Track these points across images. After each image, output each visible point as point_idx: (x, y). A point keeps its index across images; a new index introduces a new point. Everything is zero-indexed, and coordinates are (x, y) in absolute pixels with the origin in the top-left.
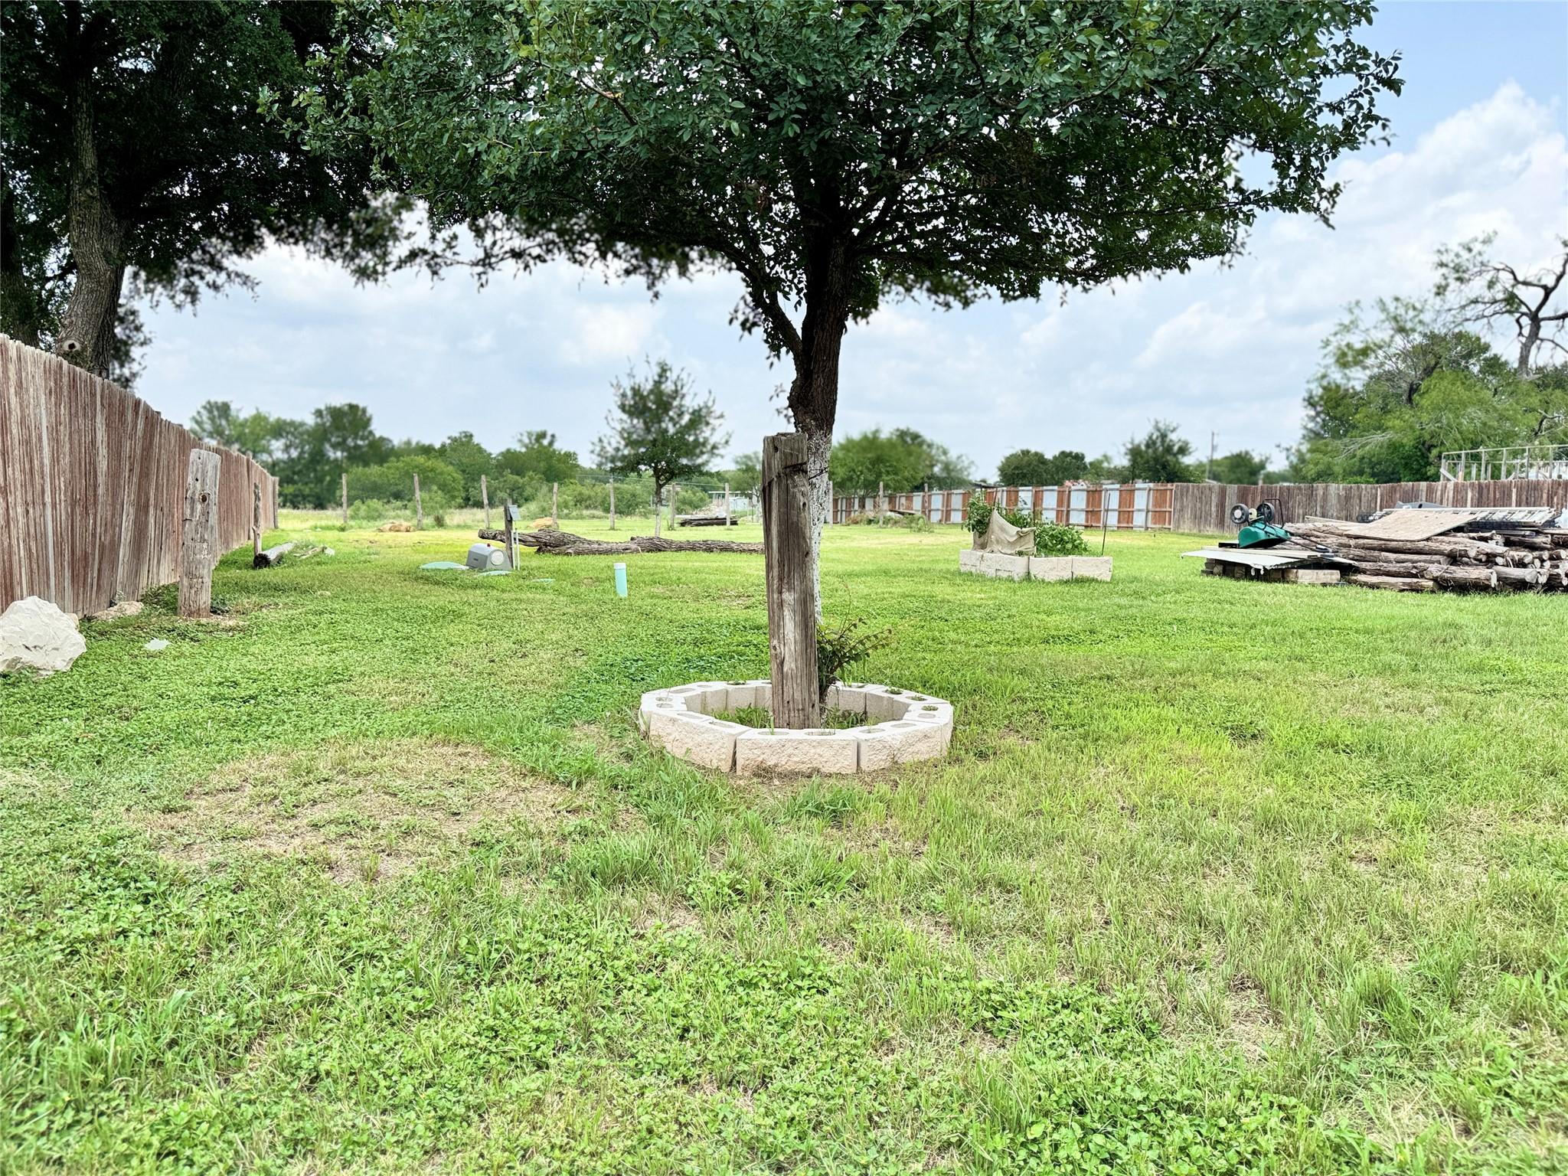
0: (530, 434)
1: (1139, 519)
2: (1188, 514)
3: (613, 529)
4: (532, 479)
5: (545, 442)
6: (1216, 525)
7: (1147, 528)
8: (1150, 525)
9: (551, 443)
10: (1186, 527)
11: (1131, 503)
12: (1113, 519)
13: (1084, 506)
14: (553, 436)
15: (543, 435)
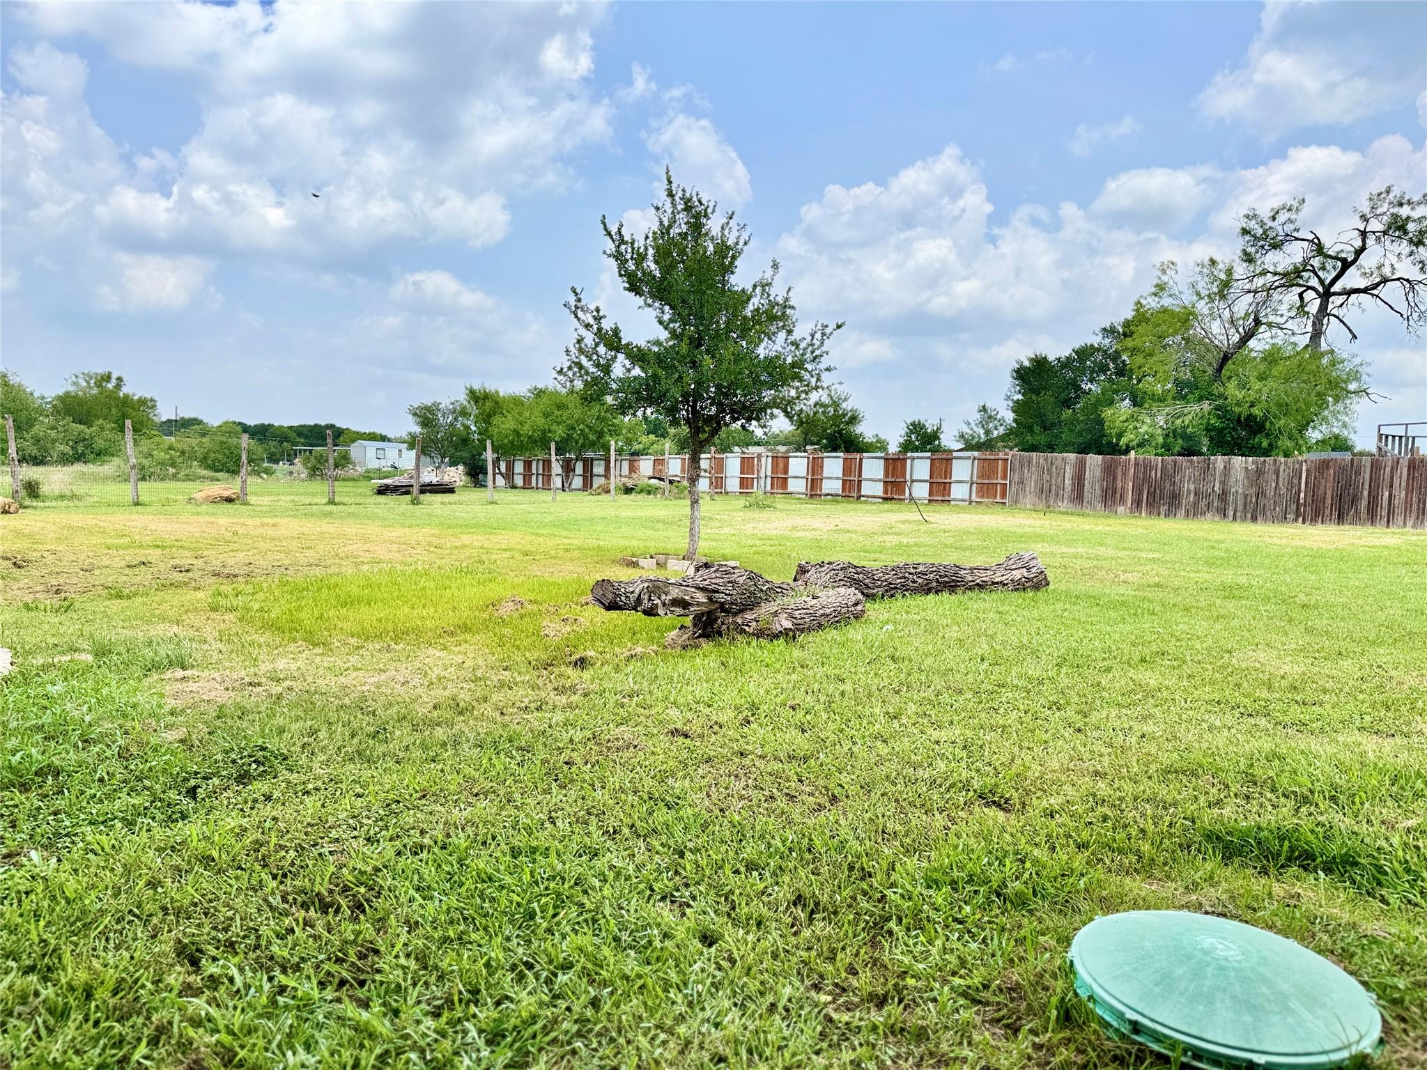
0: (88, 377)
1: (959, 492)
2: (1031, 486)
3: (332, 502)
4: (102, 428)
5: (110, 386)
6: (1072, 501)
7: (971, 502)
8: (974, 498)
9: (119, 386)
10: (1029, 499)
11: (948, 473)
12: (921, 491)
13: (881, 476)
14: (120, 379)
15: (108, 378)
